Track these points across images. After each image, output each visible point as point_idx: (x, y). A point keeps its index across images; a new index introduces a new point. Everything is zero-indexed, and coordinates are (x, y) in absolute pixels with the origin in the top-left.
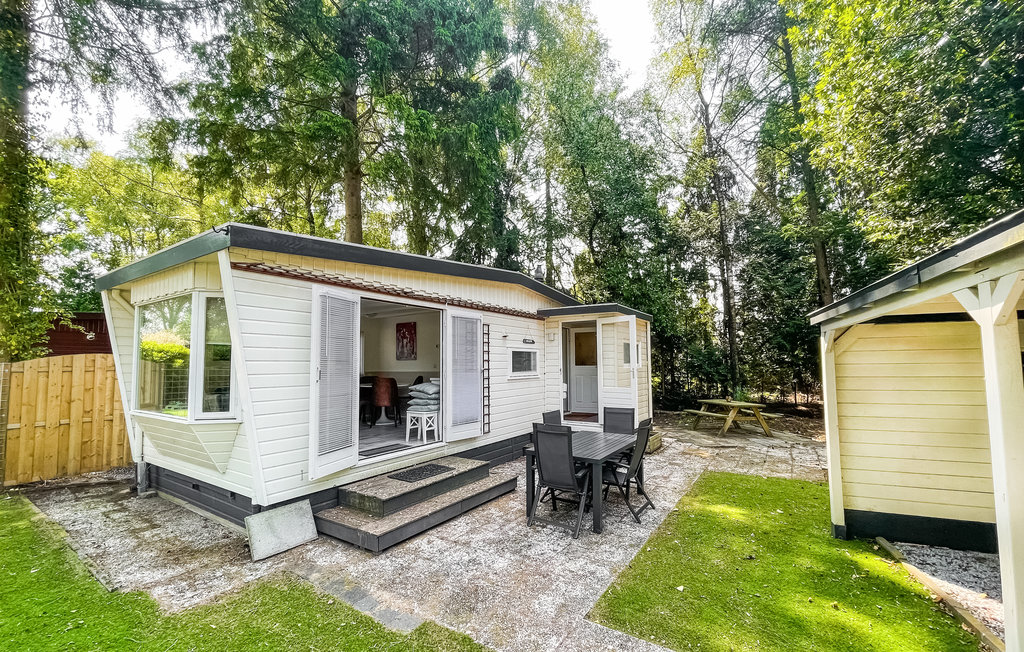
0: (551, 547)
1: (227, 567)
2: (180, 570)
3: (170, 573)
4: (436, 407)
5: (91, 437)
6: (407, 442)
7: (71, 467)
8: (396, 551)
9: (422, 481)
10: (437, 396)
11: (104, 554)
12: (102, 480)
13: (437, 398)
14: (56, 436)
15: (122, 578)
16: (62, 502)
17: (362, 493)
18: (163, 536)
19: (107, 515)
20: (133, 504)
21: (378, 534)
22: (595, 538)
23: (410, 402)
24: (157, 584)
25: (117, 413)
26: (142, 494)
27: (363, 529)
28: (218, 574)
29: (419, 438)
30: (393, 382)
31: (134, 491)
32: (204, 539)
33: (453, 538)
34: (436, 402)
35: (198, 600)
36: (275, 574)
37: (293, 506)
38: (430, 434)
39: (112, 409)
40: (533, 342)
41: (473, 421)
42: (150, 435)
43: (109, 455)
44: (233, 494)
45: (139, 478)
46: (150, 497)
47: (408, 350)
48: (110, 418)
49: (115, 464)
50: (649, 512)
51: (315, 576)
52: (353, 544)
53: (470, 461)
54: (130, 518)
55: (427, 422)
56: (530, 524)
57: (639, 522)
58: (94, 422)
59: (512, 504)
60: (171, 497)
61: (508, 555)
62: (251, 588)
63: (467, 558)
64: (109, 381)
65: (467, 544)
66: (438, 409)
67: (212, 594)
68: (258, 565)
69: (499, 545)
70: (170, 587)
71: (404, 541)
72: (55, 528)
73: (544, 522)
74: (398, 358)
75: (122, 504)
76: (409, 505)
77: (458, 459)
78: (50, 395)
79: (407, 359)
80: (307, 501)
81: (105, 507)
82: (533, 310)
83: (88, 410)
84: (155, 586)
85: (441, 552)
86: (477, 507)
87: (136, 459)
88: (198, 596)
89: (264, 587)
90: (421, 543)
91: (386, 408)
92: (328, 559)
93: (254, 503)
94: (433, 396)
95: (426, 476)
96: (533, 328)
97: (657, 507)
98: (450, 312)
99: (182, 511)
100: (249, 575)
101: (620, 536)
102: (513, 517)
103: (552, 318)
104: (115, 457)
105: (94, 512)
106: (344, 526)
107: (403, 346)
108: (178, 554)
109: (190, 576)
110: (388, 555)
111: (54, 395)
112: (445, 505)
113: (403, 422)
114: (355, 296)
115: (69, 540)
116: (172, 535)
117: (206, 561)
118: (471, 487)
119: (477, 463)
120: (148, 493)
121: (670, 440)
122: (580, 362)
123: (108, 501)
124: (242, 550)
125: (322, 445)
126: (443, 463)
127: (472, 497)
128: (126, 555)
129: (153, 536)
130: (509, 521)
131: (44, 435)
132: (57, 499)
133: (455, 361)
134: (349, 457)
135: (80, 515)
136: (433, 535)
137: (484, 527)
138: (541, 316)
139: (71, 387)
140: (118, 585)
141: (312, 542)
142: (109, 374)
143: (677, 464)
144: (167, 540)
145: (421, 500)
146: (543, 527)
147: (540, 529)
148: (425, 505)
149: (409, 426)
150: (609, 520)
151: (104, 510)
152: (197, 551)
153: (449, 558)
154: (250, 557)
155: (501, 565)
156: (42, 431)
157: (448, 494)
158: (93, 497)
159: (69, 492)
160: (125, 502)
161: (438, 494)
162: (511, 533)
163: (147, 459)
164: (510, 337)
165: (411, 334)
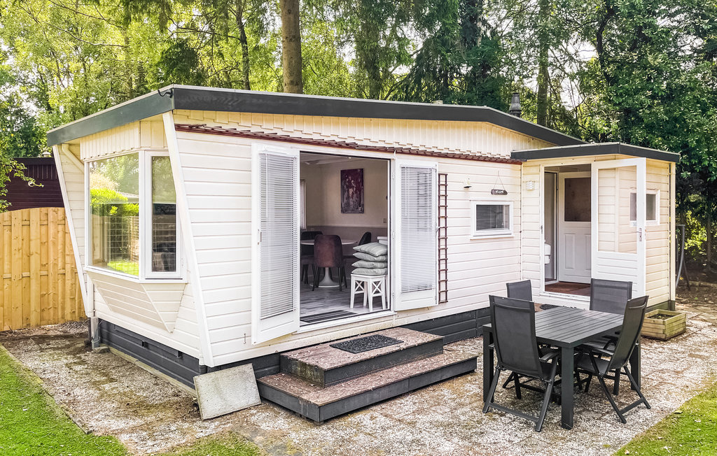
0: (507, 437)
1: (180, 422)
2: (139, 421)
3: (132, 423)
4: (383, 271)
5: (48, 290)
6: (352, 308)
7: (34, 319)
8: (337, 423)
9: (366, 353)
10: (384, 258)
11: (74, 402)
12: (59, 333)
13: (385, 260)
14: (19, 288)
15: (93, 423)
16: (31, 351)
17: (304, 360)
18: (121, 389)
19: (69, 366)
20: (89, 357)
21: (319, 404)
22: (562, 433)
23: (355, 264)
24: (122, 431)
25: (68, 267)
26: (96, 349)
27: (305, 397)
28: (173, 428)
29: (365, 304)
30: (337, 240)
31: (88, 344)
32: (157, 396)
33: (397, 417)
34: (383, 265)
35: (158, 449)
36: (222, 434)
37: (237, 369)
38: (377, 301)
39: (64, 263)
40: (505, 193)
41: (426, 288)
42: (103, 291)
43: (63, 308)
44: (180, 353)
45: (93, 333)
46: (103, 352)
47: (355, 203)
48: (62, 271)
49: (68, 317)
50: (641, 412)
51: (258, 439)
52: (294, 413)
53: (422, 334)
54: (90, 371)
55: (374, 288)
56: (486, 410)
57: (624, 422)
58: (50, 275)
59: (467, 386)
60: (122, 354)
61: (456, 440)
62: (202, 444)
63: (410, 438)
64: (60, 234)
65: (412, 424)
66: (386, 274)
67: (169, 445)
68: (206, 424)
69: (448, 428)
70: (133, 435)
71: (346, 414)
72: (31, 374)
73: (503, 410)
74: (344, 211)
75: (80, 358)
76: (352, 377)
77: (408, 331)
78: (13, 248)
79: (353, 211)
80: (250, 365)
81: (66, 358)
82: (506, 153)
83: (45, 263)
84: (121, 433)
85: (384, 429)
86: (428, 386)
87: (89, 315)
88: (159, 445)
89: (213, 444)
90: (363, 417)
91: (330, 269)
92: (271, 424)
93: (201, 363)
94: (380, 258)
95: (371, 349)
96: (505, 175)
97: (653, 406)
98: (399, 161)
99: (134, 368)
100: (200, 431)
101: (594, 435)
102: (468, 401)
103: (530, 162)
104: (68, 311)
105: (58, 363)
106: (285, 393)
107: (348, 198)
108: (136, 407)
109: (148, 427)
110: (330, 426)
111: (17, 249)
112: (390, 381)
113: (348, 285)
114: (293, 151)
115: (45, 387)
116: (128, 389)
117: (161, 415)
118: (420, 363)
119: (430, 337)
120: (102, 348)
121: (701, 324)
122: (571, 216)
123: (68, 354)
124: (193, 409)
125: (264, 308)
126: (390, 334)
127: (421, 375)
128: (92, 404)
129: (112, 389)
130: (462, 405)
131: (10, 287)
132: (25, 348)
133: (404, 218)
134: (291, 322)
135: (48, 365)
136: (376, 411)
137: (433, 408)
138: (517, 158)
139: (30, 240)
140: (91, 429)
141: (256, 406)
142: (60, 228)
143: (700, 357)
144: (125, 394)
145: (364, 374)
146: (502, 415)
147: (497, 416)
148: (369, 378)
149: (354, 292)
150: (585, 415)
151: (65, 361)
152: (152, 406)
153: (392, 436)
154: (199, 415)
155: (447, 449)
156: (9, 282)
157: (395, 369)
158: (54, 349)
159: (34, 342)
160: (82, 356)
161: (383, 368)
162: (462, 418)
163: (99, 315)
164: (474, 187)
165: (357, 183)
